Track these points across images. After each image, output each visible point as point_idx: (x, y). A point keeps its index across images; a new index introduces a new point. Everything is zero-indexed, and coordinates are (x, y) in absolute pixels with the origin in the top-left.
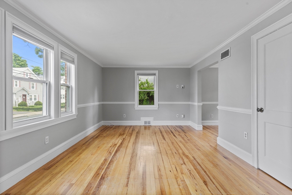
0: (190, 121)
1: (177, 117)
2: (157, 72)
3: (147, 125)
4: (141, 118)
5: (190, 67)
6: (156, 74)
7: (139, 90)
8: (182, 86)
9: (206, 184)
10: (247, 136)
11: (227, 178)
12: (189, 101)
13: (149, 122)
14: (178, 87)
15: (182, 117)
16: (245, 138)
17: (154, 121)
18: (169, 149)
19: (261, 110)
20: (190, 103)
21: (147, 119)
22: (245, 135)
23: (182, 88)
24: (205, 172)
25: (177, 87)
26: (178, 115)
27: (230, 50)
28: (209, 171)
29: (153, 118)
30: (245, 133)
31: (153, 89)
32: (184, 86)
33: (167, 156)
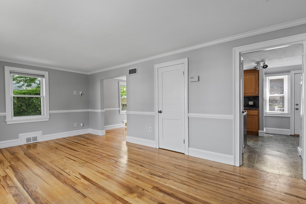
0: (89, 129)
1: (75, 126)
2: (46, 74)
3: (32, 142)
4: (20, 135)
5: (88, 74)
6: (45, 76)
7: (13, 95)
8: (81, 93)
9: (143, 166)
10: (151, 130)
11: (149, 158)
12: (88, 109)
13: (35, 139)
14: (76, 94)
15: (81, 126)
16: (150, 131)
17: (43, 136)
18: (92, 156)
19: (160, 112)
20: (89, 110)
21: (31, 135)
22: (150, 129)
23: (81, 95)
24: (135, 160)
25: (74, 94)
26: (76, 124)
27: (137, 69)
28: (138, 159)
29: (42, 131)
30: (150, 128)
31: (40, 94)
32: (83, 93)
33: (97, 162)
